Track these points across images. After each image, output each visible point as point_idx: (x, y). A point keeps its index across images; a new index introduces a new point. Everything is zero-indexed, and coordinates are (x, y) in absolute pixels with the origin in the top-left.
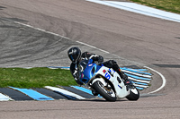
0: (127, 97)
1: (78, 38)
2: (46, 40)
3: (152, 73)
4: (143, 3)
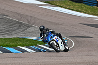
1: (34, 24)
2: (19, 25)
3: (68, 40)
4: (63, 8)
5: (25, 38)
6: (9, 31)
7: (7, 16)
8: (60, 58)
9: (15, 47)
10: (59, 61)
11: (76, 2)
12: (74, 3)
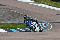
0: (39, 31)
1: (27, 14)
2: (18, 15)
3: (48, 24)
4: (45, 4)
5: (22, 23)
6: (12, 19)
7: (11, 9)
8: (44, 35)
9: (16, 29)
10: (42, 37)
11: (53, 1)
12: (52, 2)
